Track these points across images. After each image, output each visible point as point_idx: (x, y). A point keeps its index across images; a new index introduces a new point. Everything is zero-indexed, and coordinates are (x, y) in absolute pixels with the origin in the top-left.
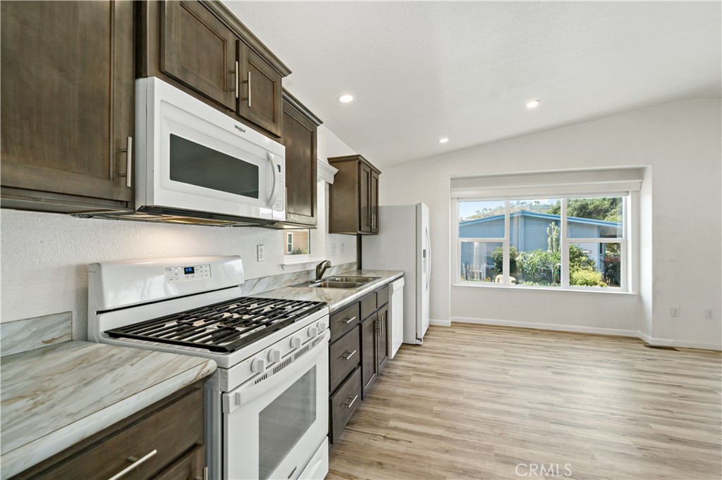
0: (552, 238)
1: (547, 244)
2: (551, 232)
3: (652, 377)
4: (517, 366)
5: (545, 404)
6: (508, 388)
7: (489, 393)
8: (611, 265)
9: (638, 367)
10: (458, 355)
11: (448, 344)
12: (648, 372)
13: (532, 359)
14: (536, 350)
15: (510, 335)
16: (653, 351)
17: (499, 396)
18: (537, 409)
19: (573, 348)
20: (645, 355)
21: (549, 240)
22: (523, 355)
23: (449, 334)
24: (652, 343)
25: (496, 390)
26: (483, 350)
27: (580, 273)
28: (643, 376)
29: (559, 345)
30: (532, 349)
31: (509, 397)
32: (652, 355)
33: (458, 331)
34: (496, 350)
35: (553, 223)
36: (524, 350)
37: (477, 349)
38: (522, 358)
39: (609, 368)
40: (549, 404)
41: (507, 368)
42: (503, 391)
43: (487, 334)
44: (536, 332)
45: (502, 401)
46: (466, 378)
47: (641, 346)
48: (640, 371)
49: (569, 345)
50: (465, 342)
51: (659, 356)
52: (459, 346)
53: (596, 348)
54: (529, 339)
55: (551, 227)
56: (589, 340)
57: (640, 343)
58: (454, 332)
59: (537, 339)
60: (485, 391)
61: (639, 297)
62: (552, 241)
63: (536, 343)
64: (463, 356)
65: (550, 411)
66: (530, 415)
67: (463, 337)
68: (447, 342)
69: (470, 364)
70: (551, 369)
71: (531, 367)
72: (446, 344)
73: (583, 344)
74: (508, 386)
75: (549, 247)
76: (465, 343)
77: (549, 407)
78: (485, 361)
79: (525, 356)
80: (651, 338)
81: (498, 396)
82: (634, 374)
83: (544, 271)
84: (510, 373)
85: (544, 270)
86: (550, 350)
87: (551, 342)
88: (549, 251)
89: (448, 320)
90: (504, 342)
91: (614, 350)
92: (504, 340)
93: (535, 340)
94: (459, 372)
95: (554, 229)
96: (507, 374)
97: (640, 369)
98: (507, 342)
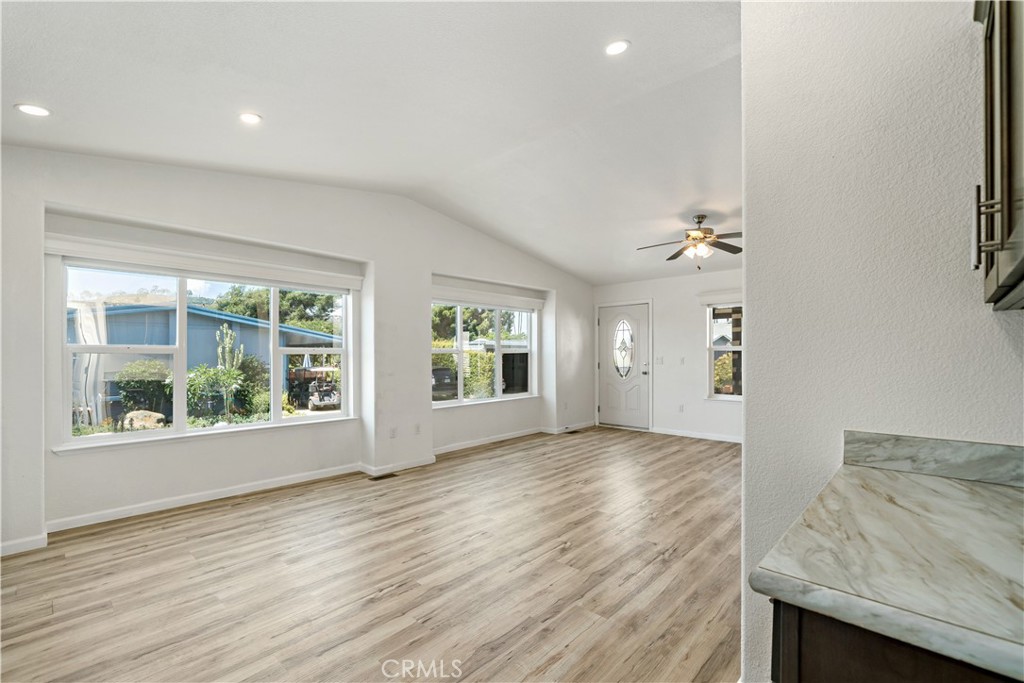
0: (224, 348)
1: (217, 357)
2: (222, 339)
3: (392, 518)
4: (228, 576)
5: (297, 625)
6: (228, 629)
7: (192, 664)
8: (296, 382)
9: (376, 509)
10: (87, 611)
11: (50, 595)
12: (385, 512)
13: (249, 552)
14: (249, 533)
15: (195, 522)
16: (380, 484)
17: (215, 657)
18: (289, 643)
19: (299, 511)
20: (375, 491)
21: (220, 350)
22: (231, 552)
23: (48, 567)
24: (375, 475)
25: (205, 648)
26: (151, 571)
27: (262, 396)
28: (385, 520)
29: (279, 512)
30: (241, 534)
31: (236, 648)
32: (381, 490)
33: (70, 551)
34: (175, 561)
35: (226, 325)
36: (229, 541)
37: (134, 576)
38: (232, 557)
39: (350, 524)
40: (304, 623)
41: (210, 590)
42: (221, 642)
43: (146, 534)
44: (237, 501)
45: (225, 665)
46: (126, 658)
47: (366, 481)
48: (379, 514)
49: (291, 508)
50: (97, 571)
51: (388, 488)
52: (86, 586)
53: (325, 500)
54: (229, 518)
55: (222, 332)
56: (312, 491)
57: (364, 478)
58: (61, 557)
59: (244, 513)
60: (182, 664)
61: (360, 421)
62: (223, 352)
63: (243, 521)
64: (104, 606)
65: (309, 635)
66: (283, 662)
67: (88, 562)
68: (46, 591)
69: (127, 618)
70: (283, 558)
71: (250, 568)
72: (45, 597)
73: (308, 500)
74: (225, 625)
75: (220, 361)
76: (98, 574)
77: (306, 626)
78: (161, 595)
79: (236, 551)
80: (373, 468)
81: (214, 660)
82: (376, 521)
83: (213, 398)
84: (221, 596)
85: (212, 396)
86: (269, 525)
87: (267, 511)
88: (220, 367)
89: (40, 533)
90: (188, 539)
91: (345, 496)
92: (187, 534)
93: (242, 517)
94: (104, 652)
95: (227, 334)
96: (215, 601)
97: (378, 511)
98: (194, 537)
